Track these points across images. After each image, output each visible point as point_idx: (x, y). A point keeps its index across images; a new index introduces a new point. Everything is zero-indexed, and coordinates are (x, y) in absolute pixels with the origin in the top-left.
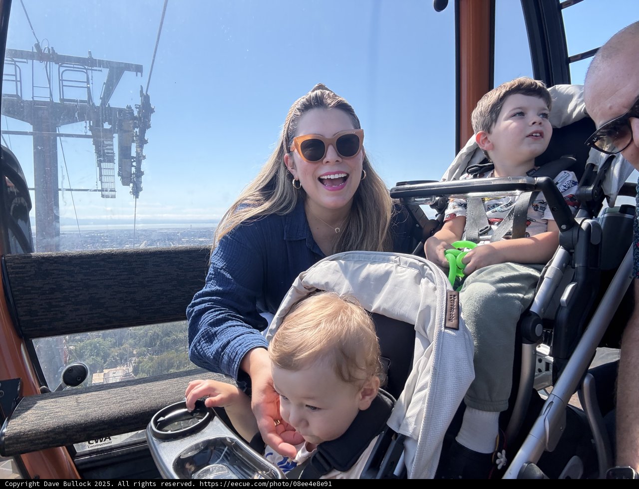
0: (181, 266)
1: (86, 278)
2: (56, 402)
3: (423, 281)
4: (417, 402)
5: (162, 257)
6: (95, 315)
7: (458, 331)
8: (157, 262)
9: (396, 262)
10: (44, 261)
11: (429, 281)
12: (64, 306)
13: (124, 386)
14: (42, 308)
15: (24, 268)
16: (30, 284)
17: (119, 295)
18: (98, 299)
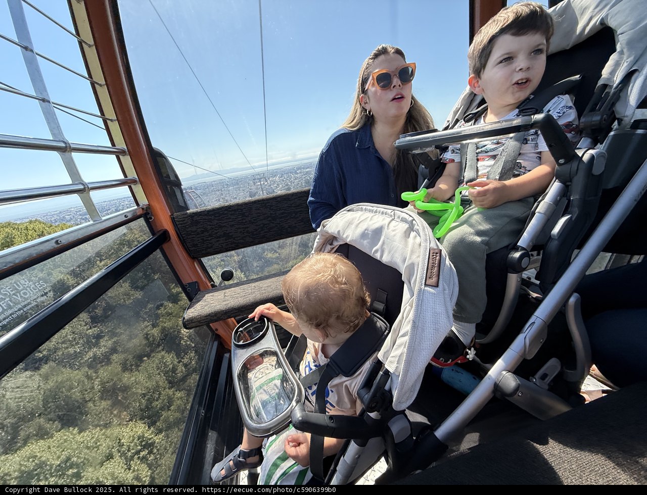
0: (272, 208)
1: (219, 222)
2: (213, 296)
3: (413, 234)
4: (400, 346)
5: (260, 204)
7: (438, 288)
8: (257, 207)
9: (391, 216)
10: (194, 215)
11: (417, 235)
12: (211, 240)
13: (248, 284)
14: (199, 242)
15: (184, 221)
16: (190, 229)
17: (239, 230)
18: (228, 233)
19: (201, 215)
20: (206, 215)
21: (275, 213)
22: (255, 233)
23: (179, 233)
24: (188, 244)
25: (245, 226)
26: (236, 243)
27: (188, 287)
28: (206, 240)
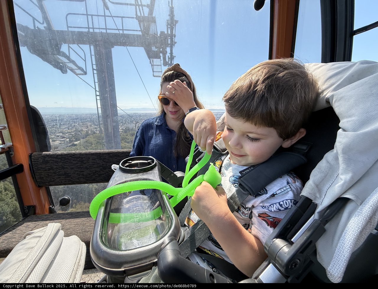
0: (105, 160)
1: (63, 164)
5: (96, 156)
6: (67, 180)
8: (94, 158)
10: (46, 156)
12: (54, 176)
14: (45, 176)
15: (38, 159)
16: (40, 166)
17: (77, 172)
18: (68, 174)
19: (51, 157)
20: (55, 158)
21: (106, 165)
22: (88, 176)
23: (31, 167)
24: (36, 177)
25: (82, 170)
26: (72, 181)
27: (26, 209)
28: (51, 176)
